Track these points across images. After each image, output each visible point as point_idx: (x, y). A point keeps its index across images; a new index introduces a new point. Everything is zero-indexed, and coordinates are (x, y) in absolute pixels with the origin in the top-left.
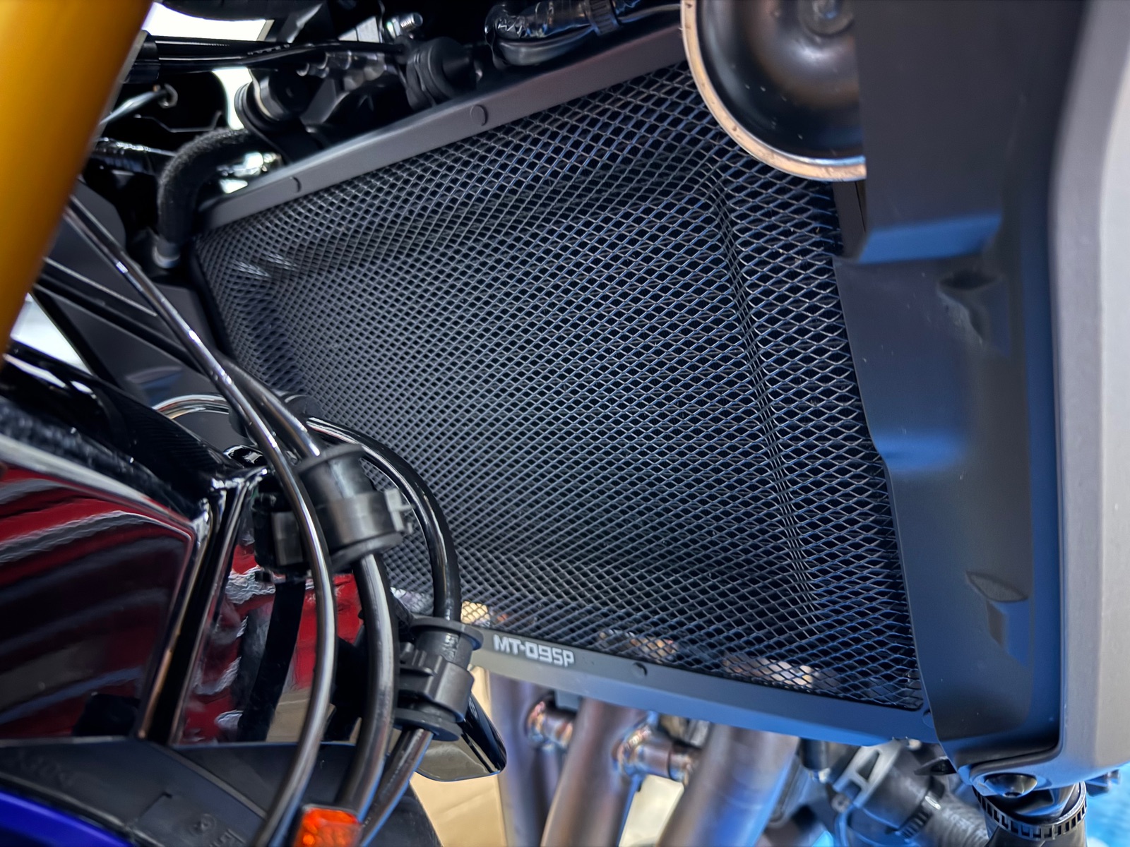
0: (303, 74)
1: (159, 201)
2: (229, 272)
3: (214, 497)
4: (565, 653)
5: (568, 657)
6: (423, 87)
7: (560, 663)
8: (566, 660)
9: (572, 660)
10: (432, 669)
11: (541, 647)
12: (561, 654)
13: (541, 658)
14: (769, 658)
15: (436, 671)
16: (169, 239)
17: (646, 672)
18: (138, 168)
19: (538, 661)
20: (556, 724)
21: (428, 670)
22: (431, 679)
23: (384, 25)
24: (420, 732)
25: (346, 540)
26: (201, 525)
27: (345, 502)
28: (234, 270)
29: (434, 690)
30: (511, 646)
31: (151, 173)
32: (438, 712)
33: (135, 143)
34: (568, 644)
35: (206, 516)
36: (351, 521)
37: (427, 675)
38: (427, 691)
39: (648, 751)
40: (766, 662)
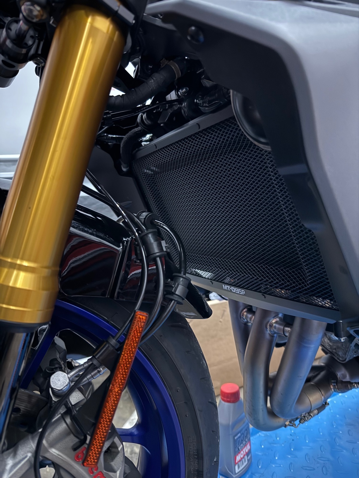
0: (155, 112)
1: (121, 152)
2: (142, 172)
3: (123, 242)
4: (242, 290)
5: (243, 292)
6: (186, 115)
7: (241, 294)
8: (243, 293)
9: (244, 293)
10: (175, 285)
11: (236, 289)
12: (241, 291)
13: (236, 292)
14: (316, 297)
15: (176, 286)
16: (125, 163)
17: (265, 297)
18: (115, 142)
19: (235, 293)
20: (250, 316)
21: (173, 286)
22: (174, 288)
23: (178, 93)
24: (173, 301)
25: (152, 253)
26: (120, 249)
27: (152, 244)
28: (143, 172)
29: (175, 291)
30: (227, 288)
31: (118, 143)
32: (177, 297)
33: (113, 135)
34: (243, 288)
35: (121, 247)
36: (153, 248)
37: (173, 287)
38: (173, 291)
39: (277, 326)
40: (316, 298)
